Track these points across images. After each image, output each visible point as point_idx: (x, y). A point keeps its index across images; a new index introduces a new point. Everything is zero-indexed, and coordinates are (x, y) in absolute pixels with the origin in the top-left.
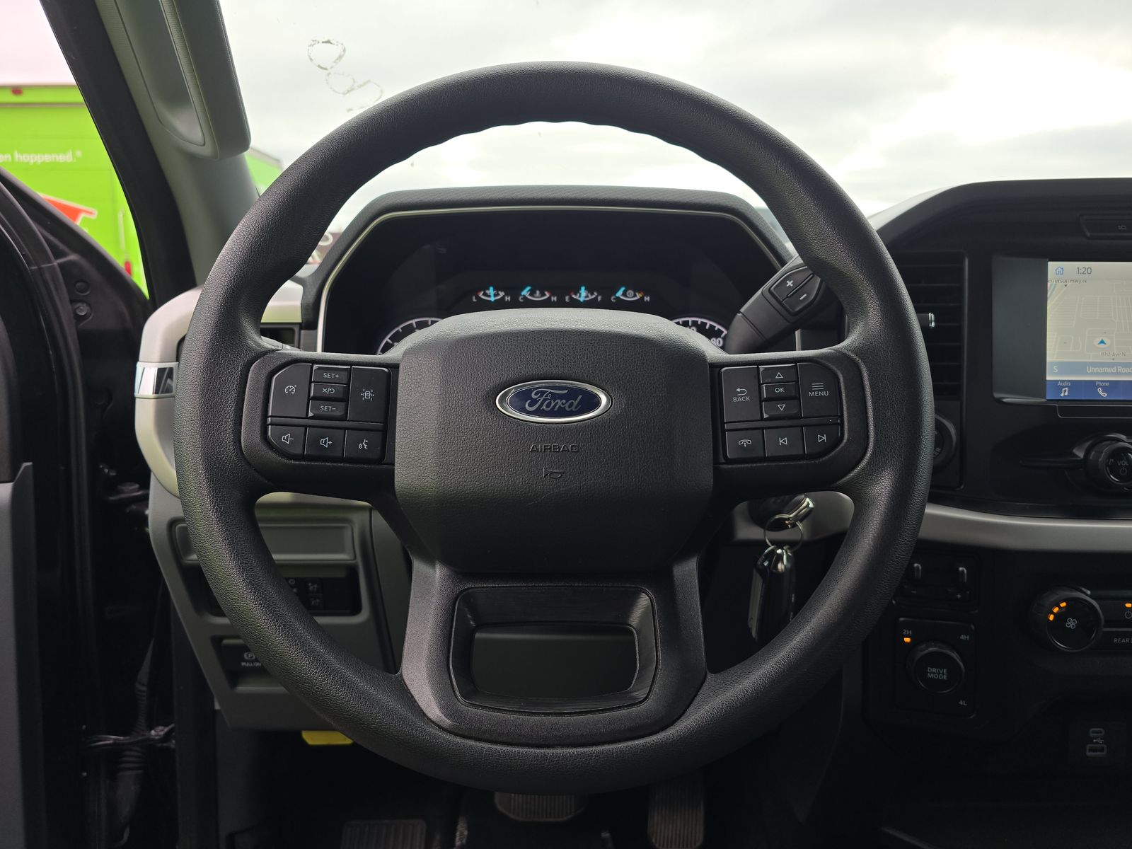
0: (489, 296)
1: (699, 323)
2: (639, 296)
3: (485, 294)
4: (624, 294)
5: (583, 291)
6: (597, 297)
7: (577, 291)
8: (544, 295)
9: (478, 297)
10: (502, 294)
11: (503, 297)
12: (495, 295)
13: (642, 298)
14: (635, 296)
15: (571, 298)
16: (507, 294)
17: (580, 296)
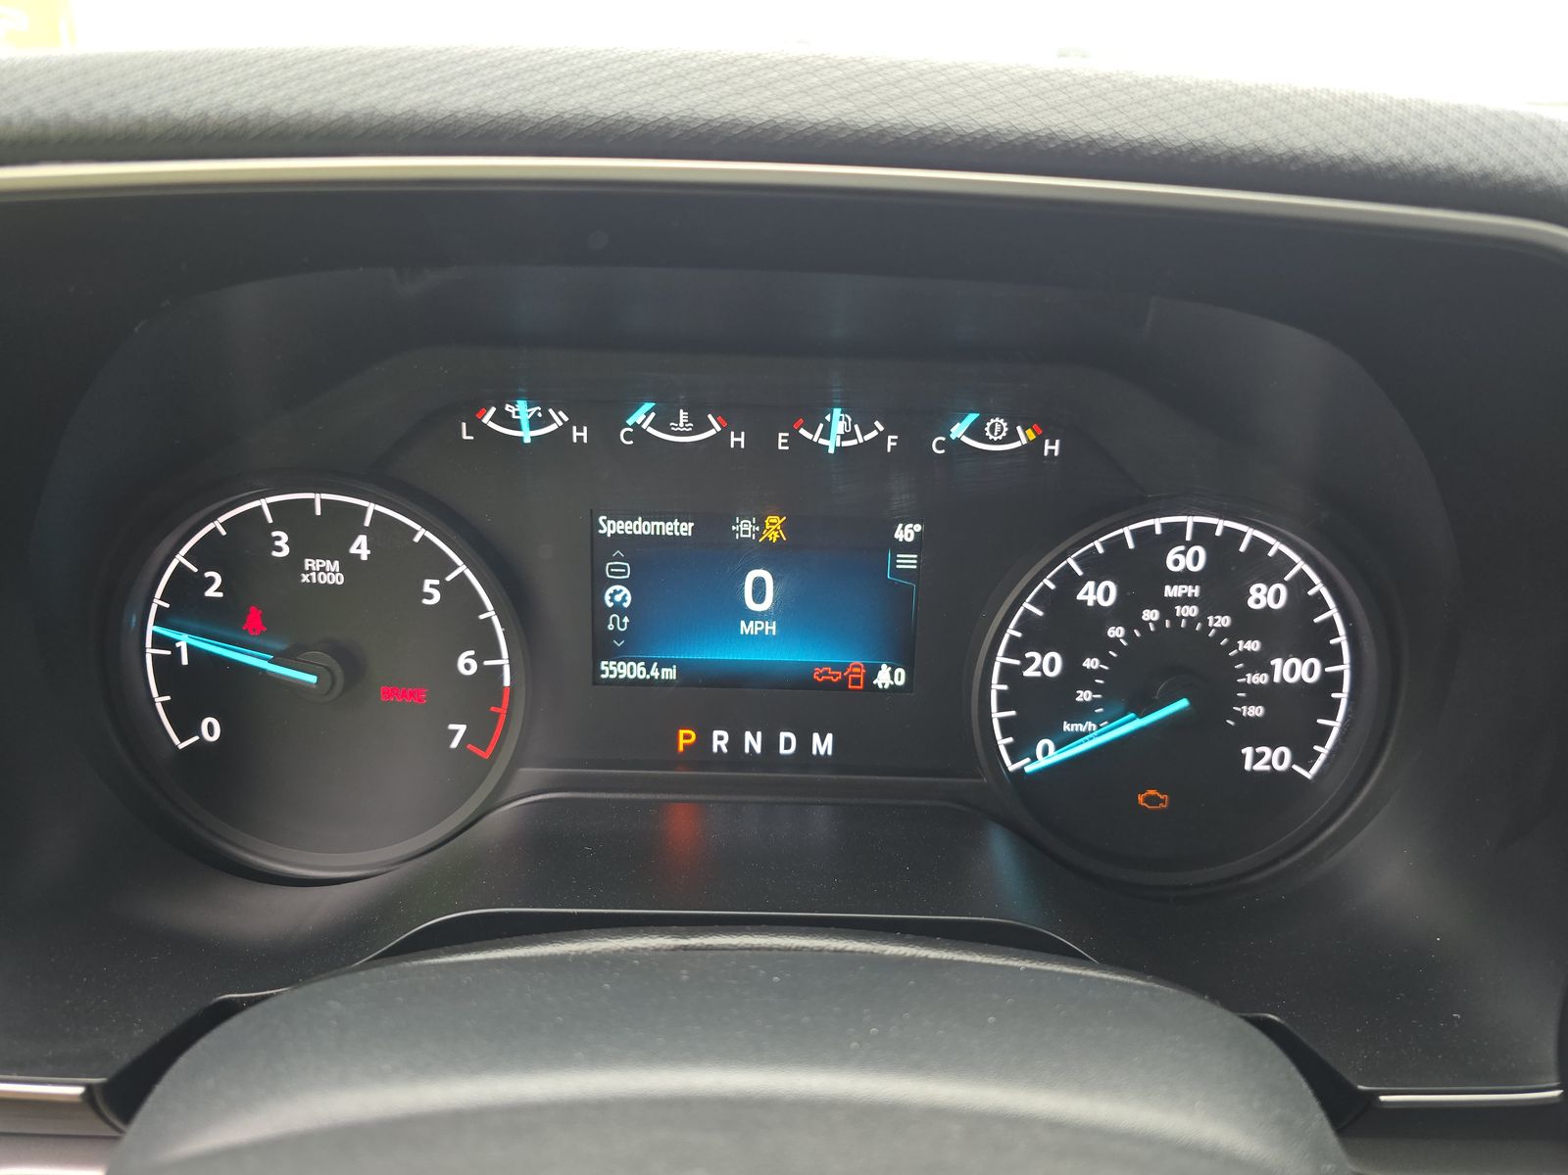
0: (516, 425)
1: (1218, 532)
2: (1025, 436)
3: (503, 418)
4: (976, 431)
5: (839, 422)
6: (881, 438)
7: (815, 417)
8: (701, 425)
9: (477, 427)
10: (559, 418)
11: (565, 430)
12: (535, 423)
13: (1035, 446)
14: (1012, 436)
15: (795, 439)
16: (576, 420)
17: (826, 434)
